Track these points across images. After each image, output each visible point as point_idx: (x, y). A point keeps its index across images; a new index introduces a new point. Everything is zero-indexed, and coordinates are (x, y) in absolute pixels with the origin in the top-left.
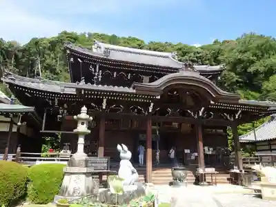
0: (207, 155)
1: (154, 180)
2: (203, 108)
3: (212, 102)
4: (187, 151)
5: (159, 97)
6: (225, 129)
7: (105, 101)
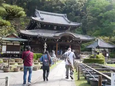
2: (71, 40)
7: (46, 39)
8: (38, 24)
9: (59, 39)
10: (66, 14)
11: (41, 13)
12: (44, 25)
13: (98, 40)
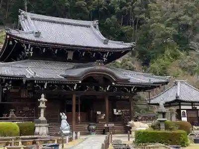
2: (109, 86)
4: (99, 113)
5: (80, 82)
7: (46, 85)
8: (27, 48)
9: (79, 84)
10: (96, 22)
11: (33, 19)
12: (42, 48)
13: (176, 84)
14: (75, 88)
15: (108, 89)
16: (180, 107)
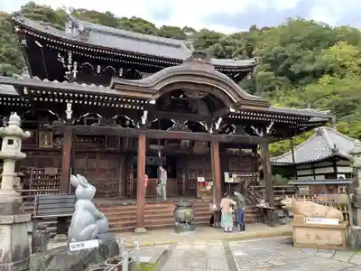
0: (228, 184)
1: (147, 223)
2: (220, 119)
3: (232, 110)
4: (201, 179)
5: (153, 102)
6: (254, 148)
7: (69, 106)
14: (144, 122)
15: (217, 127)
16: (335, 169)
